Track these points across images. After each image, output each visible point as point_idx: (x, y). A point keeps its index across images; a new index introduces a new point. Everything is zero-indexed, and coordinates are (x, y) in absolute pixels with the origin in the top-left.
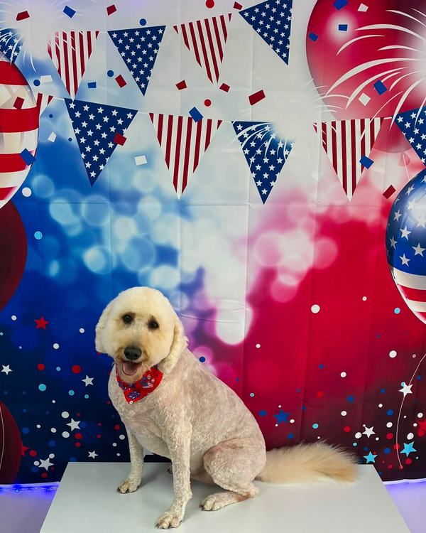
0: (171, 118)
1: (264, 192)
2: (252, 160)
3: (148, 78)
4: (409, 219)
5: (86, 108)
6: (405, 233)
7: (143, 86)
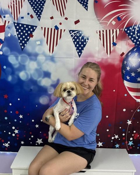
0: (48, 29)
1: (80, 54)
2: (76, 43)
3: (41, 15)
4: (129, 63)
5: (20, 25)
6: (128, 68)
7: (39, 18)
